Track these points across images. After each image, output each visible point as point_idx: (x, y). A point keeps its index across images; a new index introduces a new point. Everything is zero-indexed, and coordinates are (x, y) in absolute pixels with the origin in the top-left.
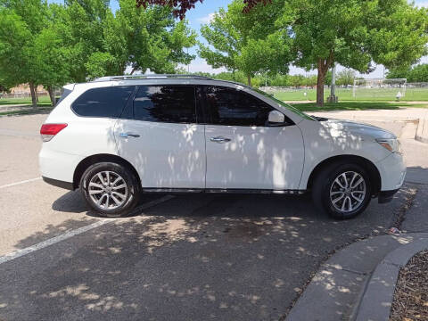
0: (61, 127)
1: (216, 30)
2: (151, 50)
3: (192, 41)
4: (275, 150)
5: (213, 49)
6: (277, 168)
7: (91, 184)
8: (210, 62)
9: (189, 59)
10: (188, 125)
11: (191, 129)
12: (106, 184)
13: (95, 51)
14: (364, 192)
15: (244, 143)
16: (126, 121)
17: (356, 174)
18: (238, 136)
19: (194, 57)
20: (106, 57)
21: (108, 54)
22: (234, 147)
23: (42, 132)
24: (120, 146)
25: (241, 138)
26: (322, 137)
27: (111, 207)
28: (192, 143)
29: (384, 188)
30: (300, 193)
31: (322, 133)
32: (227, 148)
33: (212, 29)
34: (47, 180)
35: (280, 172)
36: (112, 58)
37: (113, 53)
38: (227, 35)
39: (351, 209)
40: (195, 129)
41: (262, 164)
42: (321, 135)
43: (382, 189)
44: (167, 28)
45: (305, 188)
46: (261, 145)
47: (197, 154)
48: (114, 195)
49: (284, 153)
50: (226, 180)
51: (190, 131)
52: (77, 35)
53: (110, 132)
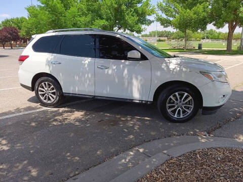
0: (27, 57)
1: (166, 4)
2: (127, 17)
3: (152, 12)
4: (134, 76)
5: (164, 16)
6: (135, 87)
7: (40, 89)
8: (162, 24)
9: (150, 22)
10: (86, 58)
11: (87, 60)
12: (46, 89)
13: (97, 19)
14: (192, 106)
15: (116, 70)
16: (55, 54)
17: (186, 94)
18: (113, 65)
19: (153, 21)
20: (103, 22)
21: (104, 21)
22: (110, 72)
23: (20, 60)
24: (51, 68)
25: (115, 67)
26: (163, 69)
27: (49, 102)
28: (87, 69)
29: (205, 104)
30: (149, 103)
31: (164, 66)
32: (106, 72)
33: (164, 4)
34: (22, 85)
35: (136, 90)
36: (106, 23)
37: (107, 20)
38: (173, 7)
39: (182, 116)
40: (89, 61)
41: (126, 84)
42: (163, 67)
43: (204, 106)
44: (138, 5)
45: (152, 100)
46: (126, 71)
47: (90, 76)
48: (50, 95)
49: (139, 78)
50: (106, 91)
51: (87, 62)
52: (88, 10)
53: (47, 61)
